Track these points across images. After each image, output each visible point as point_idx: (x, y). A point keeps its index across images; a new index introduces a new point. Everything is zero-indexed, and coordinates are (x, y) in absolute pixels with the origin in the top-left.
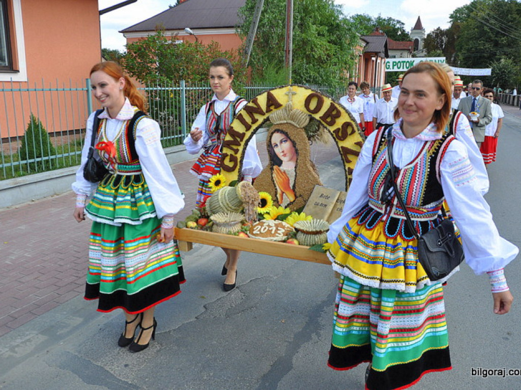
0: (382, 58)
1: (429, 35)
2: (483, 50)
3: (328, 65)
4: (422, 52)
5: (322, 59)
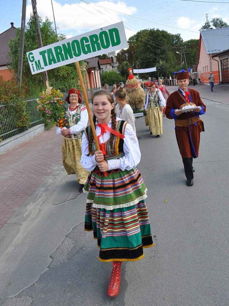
0: (97, 70)
1: (118, 54)
2: (149, 58)
3: (69, 79)
4: (116, 63)
5: (65, 76)
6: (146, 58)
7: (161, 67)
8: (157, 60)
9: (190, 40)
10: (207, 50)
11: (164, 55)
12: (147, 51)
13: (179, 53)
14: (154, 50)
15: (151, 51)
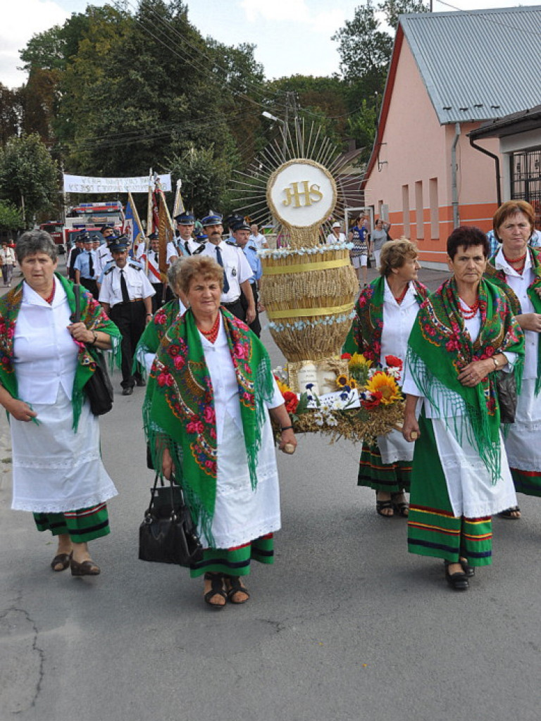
6: (120, 128)
7: (194, 174)
8: (172, 141)
9: (289, 76)
10: (440, 106)
11: (203, 122)
12: (126, 99)
13: (275, 119)
14: (161, 95)
15: (146, 99)
